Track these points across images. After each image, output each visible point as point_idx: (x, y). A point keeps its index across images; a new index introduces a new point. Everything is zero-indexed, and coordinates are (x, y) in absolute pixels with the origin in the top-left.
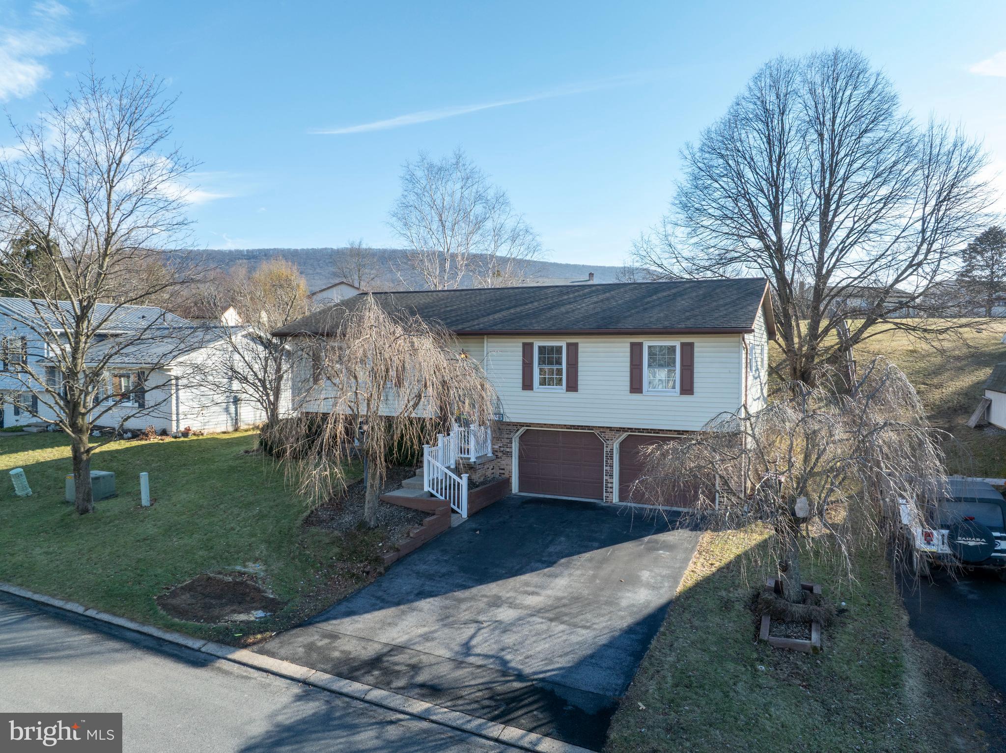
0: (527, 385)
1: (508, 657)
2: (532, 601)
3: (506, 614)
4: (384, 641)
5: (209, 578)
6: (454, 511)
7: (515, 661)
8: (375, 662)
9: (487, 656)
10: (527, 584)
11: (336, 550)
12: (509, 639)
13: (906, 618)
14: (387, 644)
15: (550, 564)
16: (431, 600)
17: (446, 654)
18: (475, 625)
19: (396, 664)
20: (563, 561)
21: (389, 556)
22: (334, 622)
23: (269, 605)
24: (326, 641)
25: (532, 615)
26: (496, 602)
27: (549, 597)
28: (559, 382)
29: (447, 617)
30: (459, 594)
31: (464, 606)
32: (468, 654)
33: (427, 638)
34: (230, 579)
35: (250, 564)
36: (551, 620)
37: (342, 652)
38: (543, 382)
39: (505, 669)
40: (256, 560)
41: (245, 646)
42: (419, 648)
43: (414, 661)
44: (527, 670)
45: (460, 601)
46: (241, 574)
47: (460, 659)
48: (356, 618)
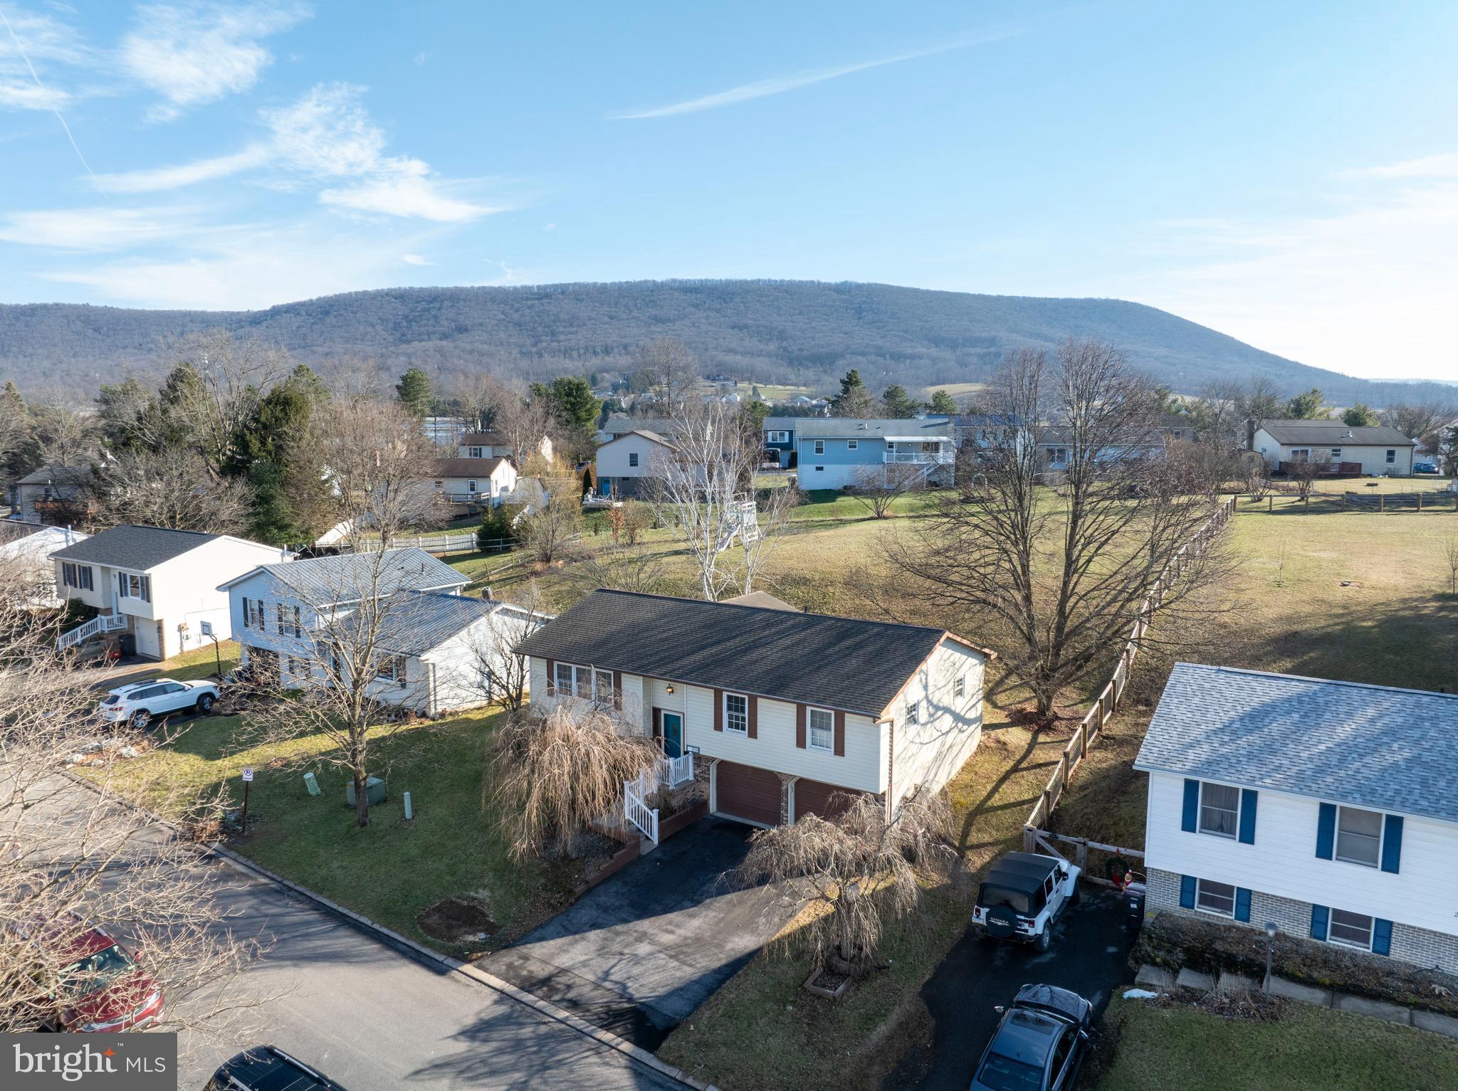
0: (718, 726)
1: (629, 985)
2: (667, 939)
3: (644, 949)
4: (557, 965)
5: (452, 902)
6: (647, 838)
7: (633, 988)
8: (546, 981)
9: (616, 983)
10: (670, 923)
11: (543, 881)
12: (636, 971)
13: (927, 977)
14: (557, 967)
15: (696, 903)
16: (598, 931)
17: (591, 977)
18: (618, 957)
19: (558, 983)
20: (708, 901)
21: (579, 889)
22: (529, 946)
23: (490, 928)
24: (521, 961)
25: (660, 952)
26: (642, 937)
27: (680, 936)
28: (743, 729)
29: (604, 948)
30: (619, 928)
31: (618, 940)
32: (605, 980)
33: (584, 964)
34: (465, 903)
35: (480, 891)
36: (671, 957)
37: (529, 971)
38: (731, 725)
39: (624, 993)
40: (485, 887)
41: (470, 961)
42: (576, 972)
43: (569, 982)
44: (637, 995)
45: (618, 934)
46: (474, 899)
47: (599, 982)
48: (544, 943)
